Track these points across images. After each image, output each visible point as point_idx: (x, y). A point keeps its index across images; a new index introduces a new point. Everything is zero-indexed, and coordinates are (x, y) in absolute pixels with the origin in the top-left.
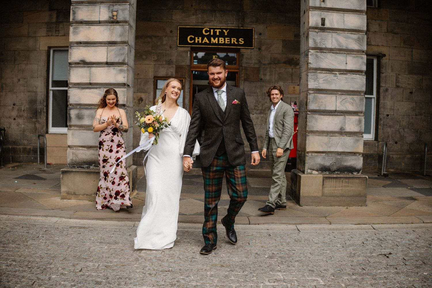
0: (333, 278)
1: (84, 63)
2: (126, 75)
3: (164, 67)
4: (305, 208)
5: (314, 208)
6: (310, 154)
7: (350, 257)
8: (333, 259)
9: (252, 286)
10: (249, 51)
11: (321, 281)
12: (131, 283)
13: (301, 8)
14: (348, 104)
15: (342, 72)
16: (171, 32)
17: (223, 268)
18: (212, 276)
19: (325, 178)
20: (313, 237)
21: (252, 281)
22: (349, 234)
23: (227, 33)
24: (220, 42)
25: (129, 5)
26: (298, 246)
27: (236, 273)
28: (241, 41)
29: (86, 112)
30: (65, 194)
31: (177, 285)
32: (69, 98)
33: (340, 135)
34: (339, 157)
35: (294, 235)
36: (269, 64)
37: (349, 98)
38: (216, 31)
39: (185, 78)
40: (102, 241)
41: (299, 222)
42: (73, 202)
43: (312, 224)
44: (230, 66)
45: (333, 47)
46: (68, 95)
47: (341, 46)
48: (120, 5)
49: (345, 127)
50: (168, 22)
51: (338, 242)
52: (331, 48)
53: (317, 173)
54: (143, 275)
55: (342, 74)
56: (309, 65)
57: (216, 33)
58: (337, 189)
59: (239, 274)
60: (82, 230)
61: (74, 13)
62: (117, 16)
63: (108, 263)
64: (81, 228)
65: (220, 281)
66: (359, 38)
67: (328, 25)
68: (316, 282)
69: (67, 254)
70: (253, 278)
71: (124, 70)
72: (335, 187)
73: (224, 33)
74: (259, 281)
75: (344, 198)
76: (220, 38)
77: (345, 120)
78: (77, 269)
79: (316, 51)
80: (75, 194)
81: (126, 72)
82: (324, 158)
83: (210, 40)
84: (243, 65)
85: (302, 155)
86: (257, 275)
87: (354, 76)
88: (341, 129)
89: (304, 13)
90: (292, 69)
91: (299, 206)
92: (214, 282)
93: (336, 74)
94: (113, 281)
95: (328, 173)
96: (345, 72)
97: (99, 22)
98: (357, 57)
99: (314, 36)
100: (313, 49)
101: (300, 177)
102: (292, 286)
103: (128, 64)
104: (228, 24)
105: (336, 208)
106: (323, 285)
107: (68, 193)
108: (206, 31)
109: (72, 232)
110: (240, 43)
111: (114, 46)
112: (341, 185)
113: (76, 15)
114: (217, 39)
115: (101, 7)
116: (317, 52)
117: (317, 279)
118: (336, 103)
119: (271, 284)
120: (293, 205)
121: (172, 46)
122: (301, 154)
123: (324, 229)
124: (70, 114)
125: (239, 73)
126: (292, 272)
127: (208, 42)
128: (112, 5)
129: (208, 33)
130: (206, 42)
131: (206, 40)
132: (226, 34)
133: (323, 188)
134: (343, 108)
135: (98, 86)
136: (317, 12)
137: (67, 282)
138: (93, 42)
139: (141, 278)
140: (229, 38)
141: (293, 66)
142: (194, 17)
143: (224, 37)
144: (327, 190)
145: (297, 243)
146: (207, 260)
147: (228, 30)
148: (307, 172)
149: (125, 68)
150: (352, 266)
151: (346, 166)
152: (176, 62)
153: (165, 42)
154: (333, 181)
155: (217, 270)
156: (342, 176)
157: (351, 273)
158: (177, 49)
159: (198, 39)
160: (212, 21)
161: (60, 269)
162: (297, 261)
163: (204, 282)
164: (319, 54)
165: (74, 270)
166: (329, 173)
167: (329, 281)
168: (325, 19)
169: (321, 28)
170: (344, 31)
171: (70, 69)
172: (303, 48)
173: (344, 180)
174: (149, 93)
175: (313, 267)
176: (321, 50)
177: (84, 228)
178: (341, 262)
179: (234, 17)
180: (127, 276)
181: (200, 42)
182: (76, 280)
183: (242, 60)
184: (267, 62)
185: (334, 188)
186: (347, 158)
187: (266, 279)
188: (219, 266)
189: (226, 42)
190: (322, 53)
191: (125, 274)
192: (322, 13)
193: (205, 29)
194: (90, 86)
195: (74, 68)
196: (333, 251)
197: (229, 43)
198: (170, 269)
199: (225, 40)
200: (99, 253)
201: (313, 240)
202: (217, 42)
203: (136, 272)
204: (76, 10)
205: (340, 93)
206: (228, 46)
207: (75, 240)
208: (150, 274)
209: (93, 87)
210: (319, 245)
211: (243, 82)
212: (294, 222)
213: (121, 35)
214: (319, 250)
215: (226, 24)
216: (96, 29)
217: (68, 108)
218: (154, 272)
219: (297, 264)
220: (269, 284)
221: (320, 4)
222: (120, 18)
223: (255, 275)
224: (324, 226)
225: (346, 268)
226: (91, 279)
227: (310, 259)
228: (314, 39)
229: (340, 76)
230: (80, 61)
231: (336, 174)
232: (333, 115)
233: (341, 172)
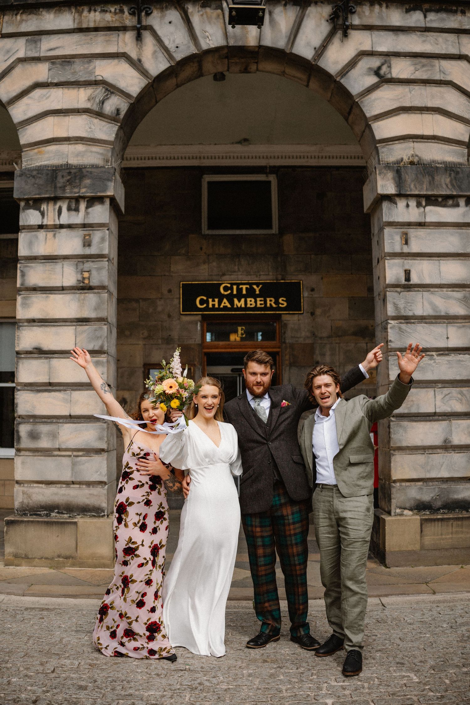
0: (433, 672)
1: (39, 351)
2: (105, 370)
3: (160, 349)
4: (394, 570)
5: (409, 569)
6: (398, 484)
7: (461, 641)
8: (434, 646)
9: (310, 687)
10: (296, 317)
11: (415, 678)
12: (131, 687)
13: (373, 254)
14: (454, 401)
15: (442, 352)
16: (170, 291)
17: (267, 664)
18: (250, 675)
19: (423, 522)
20: (405, 614)
21: (311, 680)
22: (462, 607)
23: (260, 290)
24: (248, 306)
25: (108, 261)
26: (382, 630)
27: (287, 671)
28: (282, 302)
29: (44, 429)
30: (11, 558)
31: (199, 688)
32: (17, 406)
33: (444, 452)
34: (444, 486)
35: (376, 613)
36: (328, 337)
37: (454, 391)
38: (242, 288)
39: (195, 365)
40: (79, 629)
41: (384, 593)
42: (24, 570)
43: (405, 594)
44: (266, 343)
45: (425, 314)
46: (15, 401)
47: (437, 312)
48: (93, 262)
49: (451, 438)
50: (165, 275)
51: (445, 621)
52: (422, 316)
53: (410, 513)
54: (148, 676)
55: (442, 355)
56: (389, 344)
57: (242, 291)
58: (444, 537)
59: (292, 671)
60: (45, 613)
61: (23, 275)
62: (89, 279)
63: (92, 660)
64: (42, 609)
65: (264, 680)
66: (465, 297)
67: (415, 279)
68: (406, 678)
69: (28, 649)
70: (312, 676)
71: (103, 362)
72: (442, 535)
73: (255, 290)
74: (320, 680)
75: (456, 551)
76: (248, 300)
77: (451, 426)
78: (48, 669)
79: (400, 321)
80: (26, 557)
81: (106, 365)
82: (421, 489)
83: (232, 303)
84: (287, 341)
85: (387, 486)
86: (318, 672)
87: (461, 357)
88: (445, 441)
89: (378, 262)
90: (367, 343)
91: (383, 568)
92: (255, 684)
93: (432, 355)
94: (104, 685)
95: (428, 513)
96: (447, 352)
97: (61, 289)
98: (464, 326)
99: (394, 299)
100: (394, 318)
101: (384, 520)
102: (370, 685)
103: (107, 353)
104: (260, 275)
105: (445, 568)
106: (417, 682)
107: (16, 556)
108: (226, 289)
109: (30, 617)
110: (280, 305)
111: (86, 325)
112: (450, 530)
113: (26, 278)
114: (243, 300)
115: (65, 266)
116: (401, 323)
117: (409, 674)
118: (435, 401)
119: (339, 684)
120: (375, 566)
121: (171, 314)
122: (384, 484)
123: (423, 601)
124: (18, 432)
125: (280, 354)
126: (371, 667)
127: (229, 306)
128: (81, 262)
129: (229, 292)
130: (226, 306)
131: (226, 303)
132: (257, 292)
133: (421, 537)
134: (447, 409)
135: (62, 388)
136: (397, 261)
137: (36, 688)
138: (53, 319)
139: (145, 680)
140: (262, 299)
141: (367, 339)
142: (206, 266)
143: (255, 297)
144: (428, 540)
145: (380, 624)
146: (242, 654)
147: (261, 286)
148: (395, 513)
149: (103, 358)
150: (462, 654)
151: (456, 499)
152: (179, 339)
153: (160, 309)
154: (436, 525)
155: (258, 667)
156: (451, 516)
157: (461, 664)
158: (179, 319)
159: (213, 301)
160: (235, 272)
161: (21, 669)
162: (380, 651)
163: (239, 683)
164: (403, 326)
165: (43, 670)
166: (430, 512)
167: (426, 677)
168: (410, 271)
169: (404, 285)
170: (441, 288)
171: (18, 362)
172: (379, 317)
173: (455, 523)
174: (136, 391)
175: (403, 659)
176: (407, 319)
177: (47, 609)
178: (447, 649)
179: (270, 263)
180: (123, 678)
181: (217, 306)
182: (49, 684)
183: (285, 333)
184: (325, 335)
185: (440, 537)
186: (458, 486)
187: (332, 677)
188: (260, 661)
189: (258, 306)
190: (409, 325)
191: (120, 675)
192: (406, 261)
193: (223, 285)
194: (50, 388)
195: (24, 361)
196: (436, 634)
197: (263, 306)
198: (187, 667)
199: (256, 302)
200: (77, 646)
201: (406, 619)
202: (243, 306)
203: (137, 672)
204: (25, 270)
205: (440, 385)
206: (261, 311)
207: (36, 627)
208: (158, 675)
209: (54, 388)
210: (415, 626)
211: (288, 368)
212: (375, 594)
213: (96, 309)
214: (414, 633)
215: (257, 276)
216: (57, 299)
217: (15, 423)
218: (163, 671)
219: (378, 654)
220: (336, 684)
221: (402, 249)
222: (94, 282)
223: (315, 672)
224: (424, 598)
225: (454, 658)
226: (70, 682)
227: (400, 646)
228: (394, 304)
229: (439, 358)
230: (34, 349)
231: (442, 513)
232: (430, 421)
233: (449, 509)
